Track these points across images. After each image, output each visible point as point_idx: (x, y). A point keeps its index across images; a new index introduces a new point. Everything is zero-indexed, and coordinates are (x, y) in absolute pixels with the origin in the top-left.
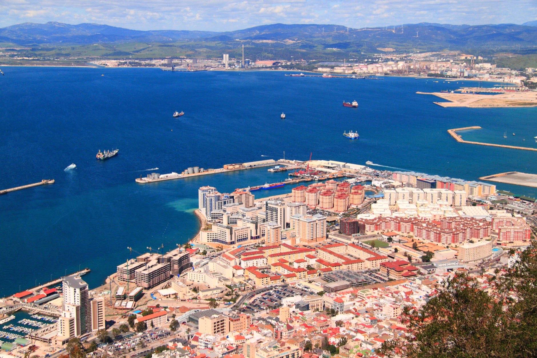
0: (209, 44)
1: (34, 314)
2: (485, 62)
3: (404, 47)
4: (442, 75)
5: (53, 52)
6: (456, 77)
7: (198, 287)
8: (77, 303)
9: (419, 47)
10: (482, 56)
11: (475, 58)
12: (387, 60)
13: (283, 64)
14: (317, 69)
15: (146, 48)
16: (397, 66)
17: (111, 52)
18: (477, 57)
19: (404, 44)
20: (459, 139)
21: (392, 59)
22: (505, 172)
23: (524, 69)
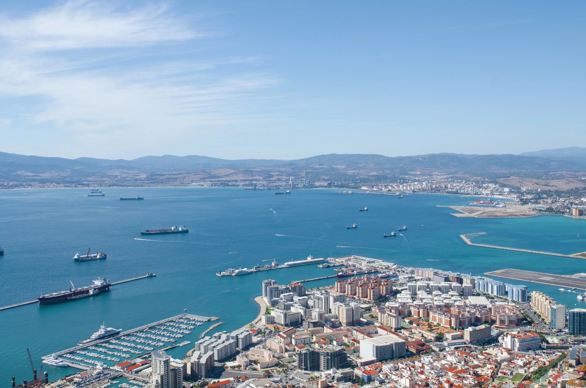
0: (281, 169)
1: (131, 380)
2: (490, 182)
3: (429, 171)
4: (457, 193)
5: (165, 177)
6: (468, 194)
7: (257, 360)
8: (161, 372)
9: (440, 171)
10: (488, 178)
11: (483, 179)
12: (415, 181)
13: (336, 184)
14: (361, 187)
15: (233, 173)
16: (422, 186)
17: (207, 176)
18: (484, 179)
19: (429, 169)
20: (469, 243)
21: (419, 180)
22: (504, 269)
23: (520, 188)
